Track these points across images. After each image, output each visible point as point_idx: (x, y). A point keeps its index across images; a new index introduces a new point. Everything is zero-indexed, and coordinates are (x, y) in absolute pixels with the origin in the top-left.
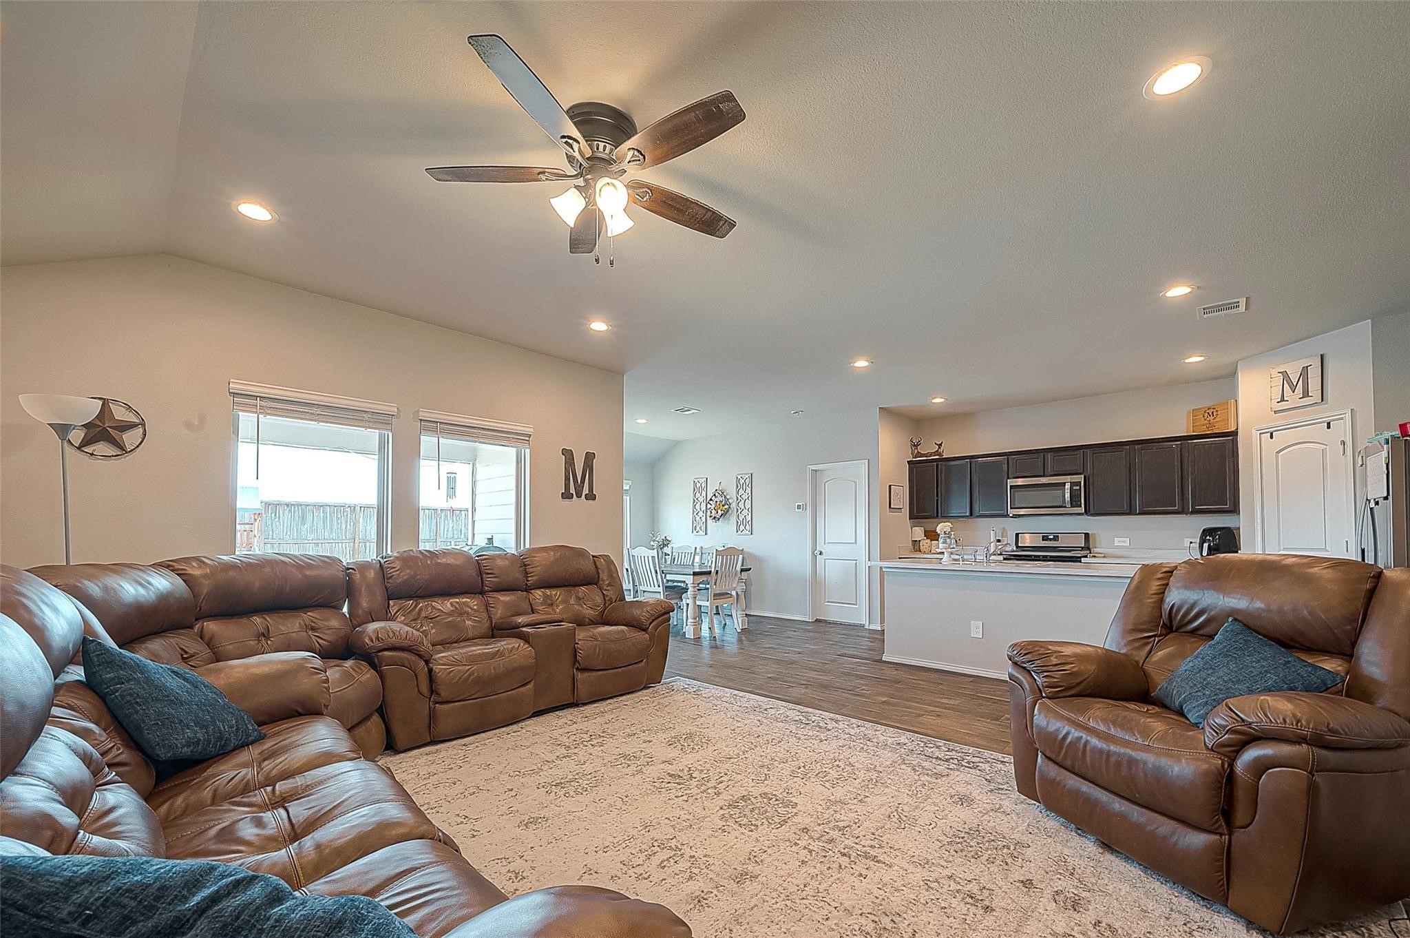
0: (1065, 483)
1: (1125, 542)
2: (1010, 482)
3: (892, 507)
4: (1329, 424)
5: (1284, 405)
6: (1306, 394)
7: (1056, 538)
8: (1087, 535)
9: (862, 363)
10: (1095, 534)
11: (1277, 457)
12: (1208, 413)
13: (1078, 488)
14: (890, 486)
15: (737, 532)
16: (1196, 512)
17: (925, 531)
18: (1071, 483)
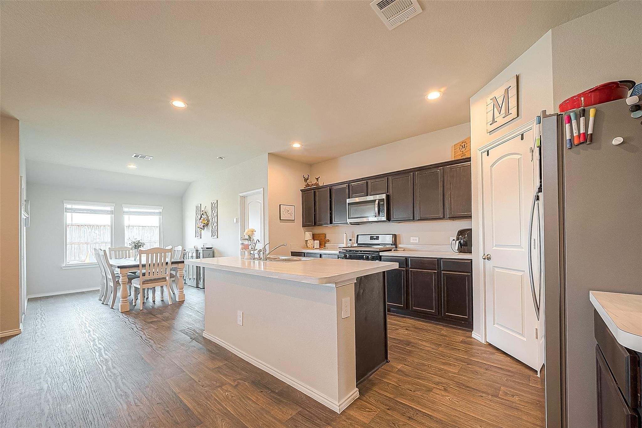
0: (376, 200)
1: (416, 240)
2: (348, 201)
3: (281, 219)
4: (522, 135)
5: (495, 126)
6: (508, 113)
7: (377, 238)
8: (395, 236)
9: (179, 104)
10: (400, 235)
11: (491, 170)
12: (462, 146)
13: (383, 203)
14: (280, 205)
15: (212, 236)
16: (453, 218)
17: (313, 234)
18: (379, 199)
